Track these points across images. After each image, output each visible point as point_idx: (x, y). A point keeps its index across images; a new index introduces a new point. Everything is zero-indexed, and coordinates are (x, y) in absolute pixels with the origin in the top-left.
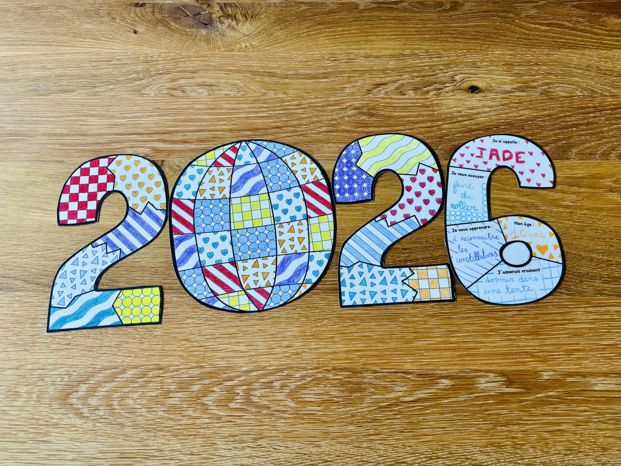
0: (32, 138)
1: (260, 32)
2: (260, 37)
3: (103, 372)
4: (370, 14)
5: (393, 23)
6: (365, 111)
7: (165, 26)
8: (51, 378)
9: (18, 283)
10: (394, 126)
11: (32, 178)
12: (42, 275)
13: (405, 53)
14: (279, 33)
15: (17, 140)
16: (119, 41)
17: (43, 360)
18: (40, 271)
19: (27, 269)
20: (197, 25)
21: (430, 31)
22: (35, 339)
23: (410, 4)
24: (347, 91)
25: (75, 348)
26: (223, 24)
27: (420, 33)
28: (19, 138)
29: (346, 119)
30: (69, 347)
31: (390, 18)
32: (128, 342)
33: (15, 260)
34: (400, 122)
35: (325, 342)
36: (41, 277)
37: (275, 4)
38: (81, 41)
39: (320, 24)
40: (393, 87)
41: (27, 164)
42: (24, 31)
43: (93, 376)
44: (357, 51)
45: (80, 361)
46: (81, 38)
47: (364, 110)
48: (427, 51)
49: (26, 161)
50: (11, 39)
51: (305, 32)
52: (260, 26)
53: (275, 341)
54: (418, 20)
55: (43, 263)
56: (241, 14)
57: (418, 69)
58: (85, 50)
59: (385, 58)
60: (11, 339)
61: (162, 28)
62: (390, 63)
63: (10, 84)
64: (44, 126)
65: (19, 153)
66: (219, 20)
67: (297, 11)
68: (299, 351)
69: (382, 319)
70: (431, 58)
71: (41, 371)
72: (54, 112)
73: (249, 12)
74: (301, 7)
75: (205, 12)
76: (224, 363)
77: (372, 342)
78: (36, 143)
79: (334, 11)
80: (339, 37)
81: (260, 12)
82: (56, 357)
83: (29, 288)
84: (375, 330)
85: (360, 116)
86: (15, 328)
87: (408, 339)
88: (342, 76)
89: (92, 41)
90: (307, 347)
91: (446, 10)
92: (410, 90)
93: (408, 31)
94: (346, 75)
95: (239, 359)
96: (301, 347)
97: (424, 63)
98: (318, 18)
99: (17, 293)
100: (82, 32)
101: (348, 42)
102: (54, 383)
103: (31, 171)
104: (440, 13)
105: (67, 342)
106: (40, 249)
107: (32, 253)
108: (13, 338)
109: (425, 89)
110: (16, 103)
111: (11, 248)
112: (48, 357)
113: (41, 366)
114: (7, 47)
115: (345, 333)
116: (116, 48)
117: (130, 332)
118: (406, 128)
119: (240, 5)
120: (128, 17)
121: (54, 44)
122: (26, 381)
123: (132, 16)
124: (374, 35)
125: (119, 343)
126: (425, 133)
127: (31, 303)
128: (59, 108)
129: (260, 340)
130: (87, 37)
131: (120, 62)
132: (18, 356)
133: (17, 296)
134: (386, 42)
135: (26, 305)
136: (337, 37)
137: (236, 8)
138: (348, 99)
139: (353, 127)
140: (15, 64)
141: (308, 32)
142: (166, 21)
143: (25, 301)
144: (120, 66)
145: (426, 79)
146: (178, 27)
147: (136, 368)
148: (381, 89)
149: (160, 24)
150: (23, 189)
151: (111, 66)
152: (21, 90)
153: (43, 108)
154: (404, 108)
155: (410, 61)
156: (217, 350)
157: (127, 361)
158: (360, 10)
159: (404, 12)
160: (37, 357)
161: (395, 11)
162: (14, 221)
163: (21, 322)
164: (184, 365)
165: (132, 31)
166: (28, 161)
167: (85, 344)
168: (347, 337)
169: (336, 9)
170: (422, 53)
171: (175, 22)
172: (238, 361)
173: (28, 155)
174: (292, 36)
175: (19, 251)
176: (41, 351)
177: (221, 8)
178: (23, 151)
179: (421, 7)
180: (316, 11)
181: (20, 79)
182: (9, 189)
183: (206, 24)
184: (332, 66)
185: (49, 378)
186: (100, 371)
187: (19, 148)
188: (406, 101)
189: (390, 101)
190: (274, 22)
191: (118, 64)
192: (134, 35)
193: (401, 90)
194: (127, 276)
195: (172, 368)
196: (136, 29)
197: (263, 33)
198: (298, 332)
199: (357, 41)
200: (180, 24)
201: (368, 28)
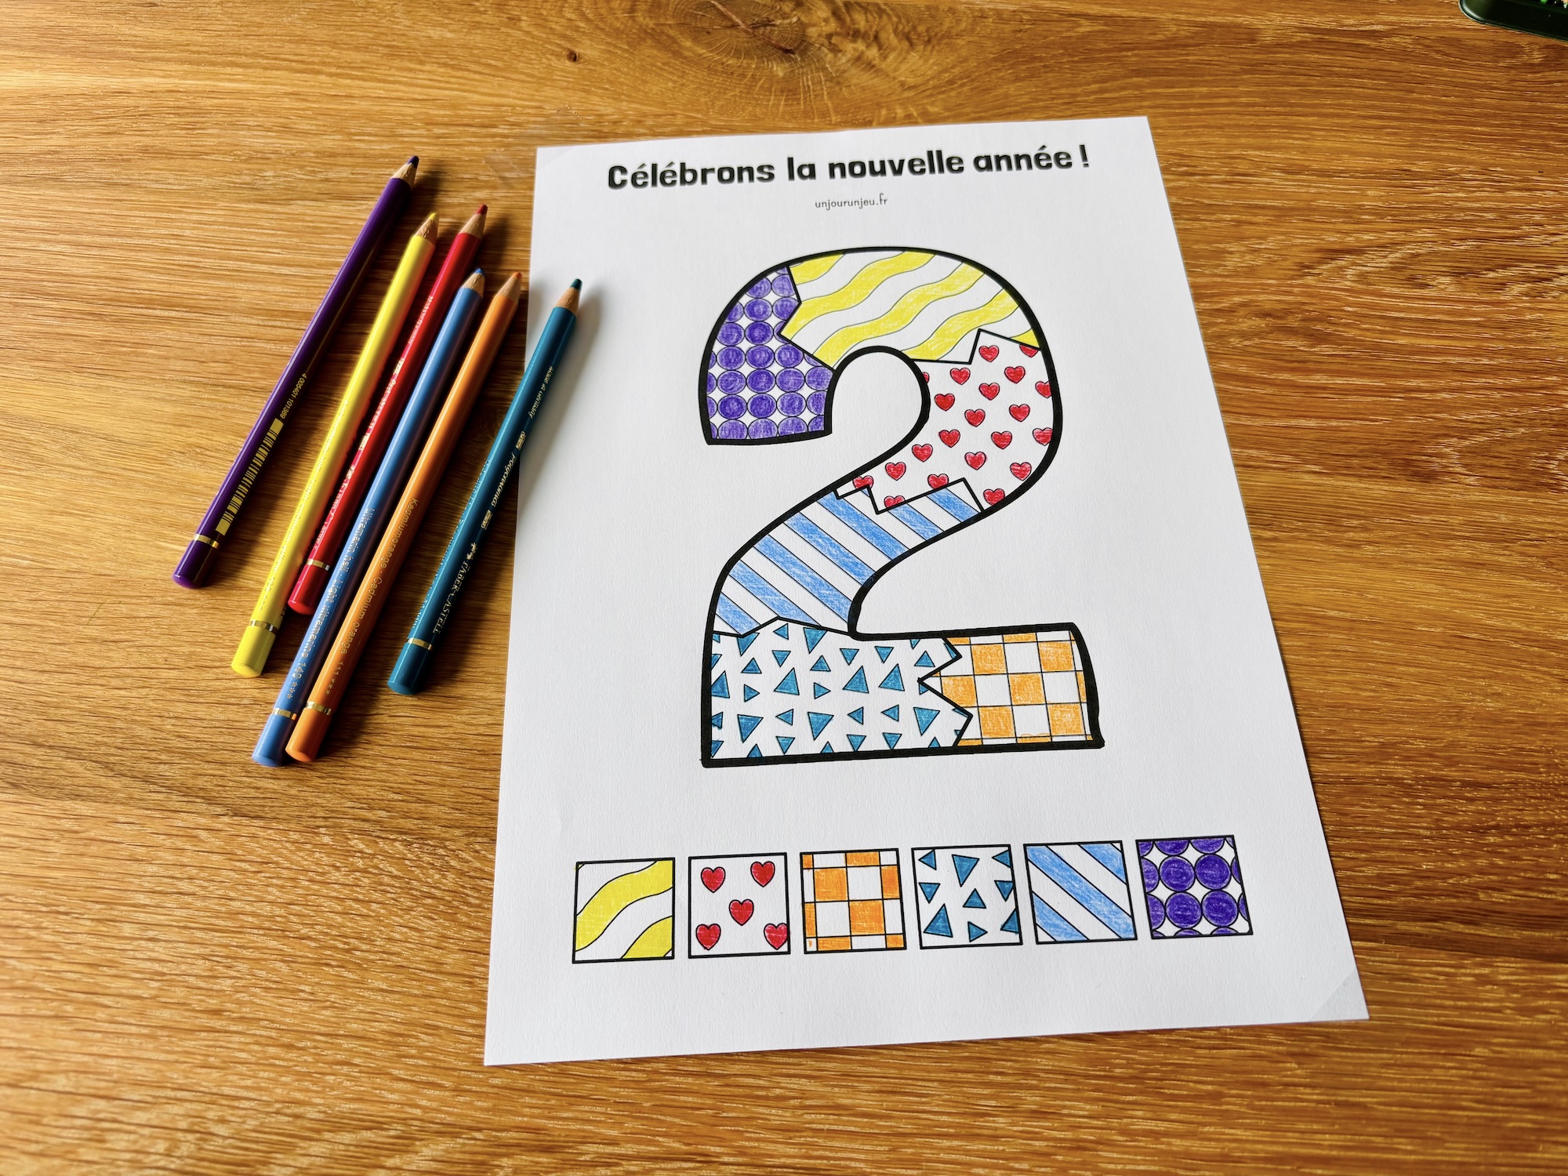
0: (216, 320)
1: (951, 82)
2: (953, 94)
3: (327, 1136)
4: (1296, 57)
5: (1370, 86)
6: (1296, 324)
7: (666, 48)
8: (132, 1137)
9: (81, 770)
10: (1396, 376)
11: (192, 435)
12: (168, 750)
13: (1414, 169)
14: (1012, 89)
15: (167, 320)
16: (523, 77)
17: (114, 1062)
18: (164, 735)
19: (119, 724)
20: (758, 52)
21: (1486, 115)
22: (99, 979)
23: (1418, 40)
24: (1232, 262)
25: (240, 1028)
26: (840, 55)
27: (1459, 118)
28: (173, 314)
29: (1234, 341)
30: (217, 1024)
31: (1358, 72)
32: (437, 1028)
33: (83, 690)
34: (1416, 366)
35: (1184, 1110)
36: (163, 757)
37: (999, 14)
38: (410, 70)
39: (1138, 73)
40: (1384, 263)
41: (187, 392)
42: (244, 31)
43: (288, 1149)
44: (1257, 153)
45: (249, 1083)
46: (410, 61)
47: (1293, 322)
48: (1485, 170)
49: (185, 382)
50: (201, 49)
51: (1093, 93)
52: (953, 67)
53: (990, 1084)
54: (1446, 83)
55: (180, 709)
56: (895, 31)
57: (1462, 216)
58: (417, 93)
59: (1351, 177)
60: (15, 969)
61: (655, 52)
62: (1369, 192)
63: (176, 163)
64: (263, 287)
65: (167, 358)
66: (826, 43)
67: (1068, 34)
68: (1084, 1135)
69: (1407, 1043)
70: (1502, 190)
71: (102, 1104)
72: (296, 249)
73: (921, 29)
74: (1080, 25)
75: (787, 21)
76: (791, 1151)
77: (1370, 1129)
78: (226, 333)
79: (1182, 42)
80: (1199, 110)
81: (954, 31)
82: (162, 1057)
83: (114, 791)
84: (1382, 1083)
85: (1281, 336)
86: (39, 928)
87: (1514, 1129)
88: (1213, 218)
89: (442, 70)
90: (1115, 1122)
91: (1532, 65)
92: (1444, 274)
93: (1420, 111)
94: (1228, 217)
95: (852, 1141)
96: (1095, 1122)
97: (1478, 200)
98: (1131, 57)
99: (68, 804)
100: (415, 44)
101: (1229, 126)
102: (140, 1157)
103: (193, 412)
104: (1513, 72)
105: (213, 1003)
106: (176, 661)
107: (146, 672)
108: (25, 967)
109: (1492, 275)
110: (183, 216)
111: (80, 649)
112: (136, 1053)
113: (103, 1084)
114: (186, 67)
115: (1264, 1085)
116: (511, 94)
117: (446, 990)
118: (1437, 386)
119: (892, 9)
120: (555, 19)
121: (326, 69)
122: (40, 1138)
123: (569, 16)
124: (1312, 115)
125: (401, 1029)
126: (1505, 404)
127: (110, 846)
128: (313, 240)
129: (933, 1075)
130: (427, 60)
131: (517, 131)
132: (27, 1036)
133: (67, 815)
134: (1351, 135)
135: (94, 849)
136: (1192, 110)
137: (880, 17)
138: (1236, 285)
139: (1260, 367)
140: (200, 112)
141: (1101, 91)
142: (668, 35)
143: (92, 834)
144: (517, 141)
145: (1493, 245)
146: (701, 51)
147: (454, 1135)
148: (1343, 263)
149: (649, 42)
150: (158, 467)
151: (489, 140)
152: (205, 182)
153: (265, 239)
154: (1427, 325)
155: (1434, 192)
156: (767, 1098)
157: (424, 1103)
158: (1262, 46)
159: (1403, 61)
160: (95, 1050)
161: (1372, 55)
162: (108, 564)
163: (62, 909)
164: (639, 1142)
165: (565, 53)
166: (191, 382)
167: (279, 1018)
168: (1273, 1100)
169: (1187, 37)
170: (1470, 172)
171: (695, 40)
172: (845, 1150)
173: (191, 366)
174: (1053, 99)
175: (105, 663)
176: (112, 1027)
177: (836, 13)
178: (179, 352)
179: (1452, 51)
180: (1127, 38)
181: (207, 154)
182: (112, 462)
183: (787, 51)
184: (1181, 188)
185: (126, 1137)
186: (318, 1131)
187: (170, 343)
188: (1431, 305)
189: (1377, 300)
190: (995, 59)
191: (513, 137)
192: (568, 63)
193: (1408, 272)
194: (460, 782)
195: (592, 1150)
196: (577, 51)
197: (962, 85)
198: (1079, 1061)
199: (1258, 127)
200: (709, 45)
201: (1291, 93)
